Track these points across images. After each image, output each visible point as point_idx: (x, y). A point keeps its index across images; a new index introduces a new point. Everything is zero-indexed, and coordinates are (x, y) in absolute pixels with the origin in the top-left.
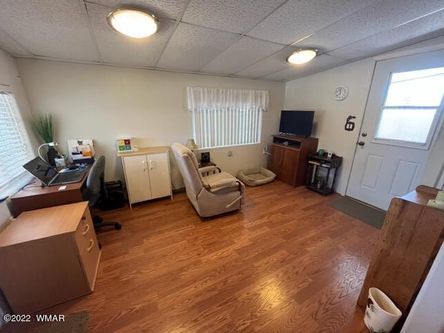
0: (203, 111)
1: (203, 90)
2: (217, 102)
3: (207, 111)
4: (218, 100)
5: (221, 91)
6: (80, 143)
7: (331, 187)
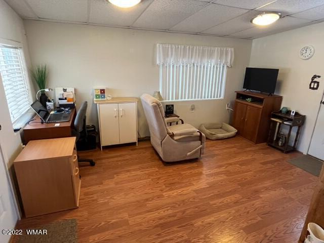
0: (169, 66)
1: (171, 46)
2: (183, 57)
3: (173, 66)
4: (184, 56)
5: (188, 47)
6: (65, 90)
7: (293, 145)
